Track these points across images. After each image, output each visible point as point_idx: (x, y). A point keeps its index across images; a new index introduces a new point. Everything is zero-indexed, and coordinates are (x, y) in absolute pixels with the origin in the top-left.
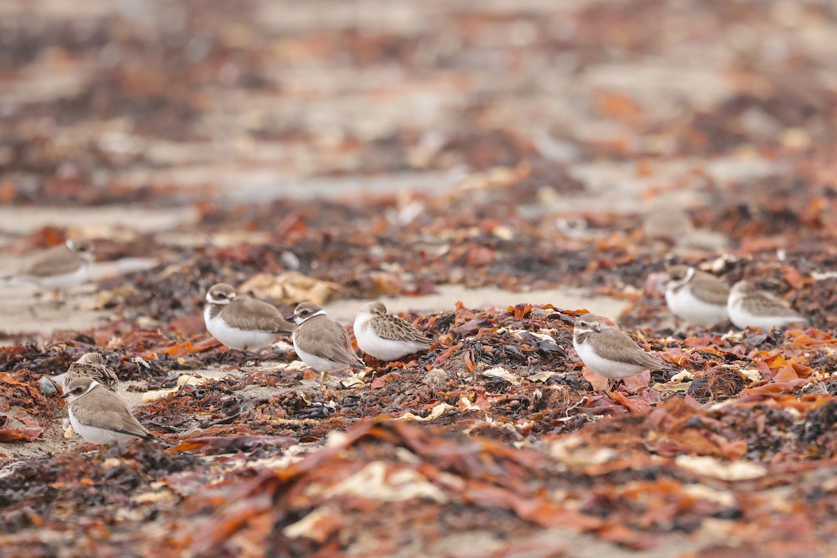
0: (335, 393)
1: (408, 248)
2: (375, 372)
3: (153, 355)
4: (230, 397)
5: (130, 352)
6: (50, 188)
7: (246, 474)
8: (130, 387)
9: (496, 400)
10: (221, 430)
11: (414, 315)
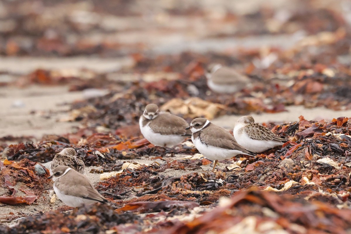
0: (222, 174)
1: (268, 82)
2: (248, 161)
3: (107, 150)
4: (155, 176)
5: (92, 147)
6: (40, 45)
7: (166, 225)
8: (92, 170)
9: (325, 178)
10: (150, 197)
11: (272, 124)
